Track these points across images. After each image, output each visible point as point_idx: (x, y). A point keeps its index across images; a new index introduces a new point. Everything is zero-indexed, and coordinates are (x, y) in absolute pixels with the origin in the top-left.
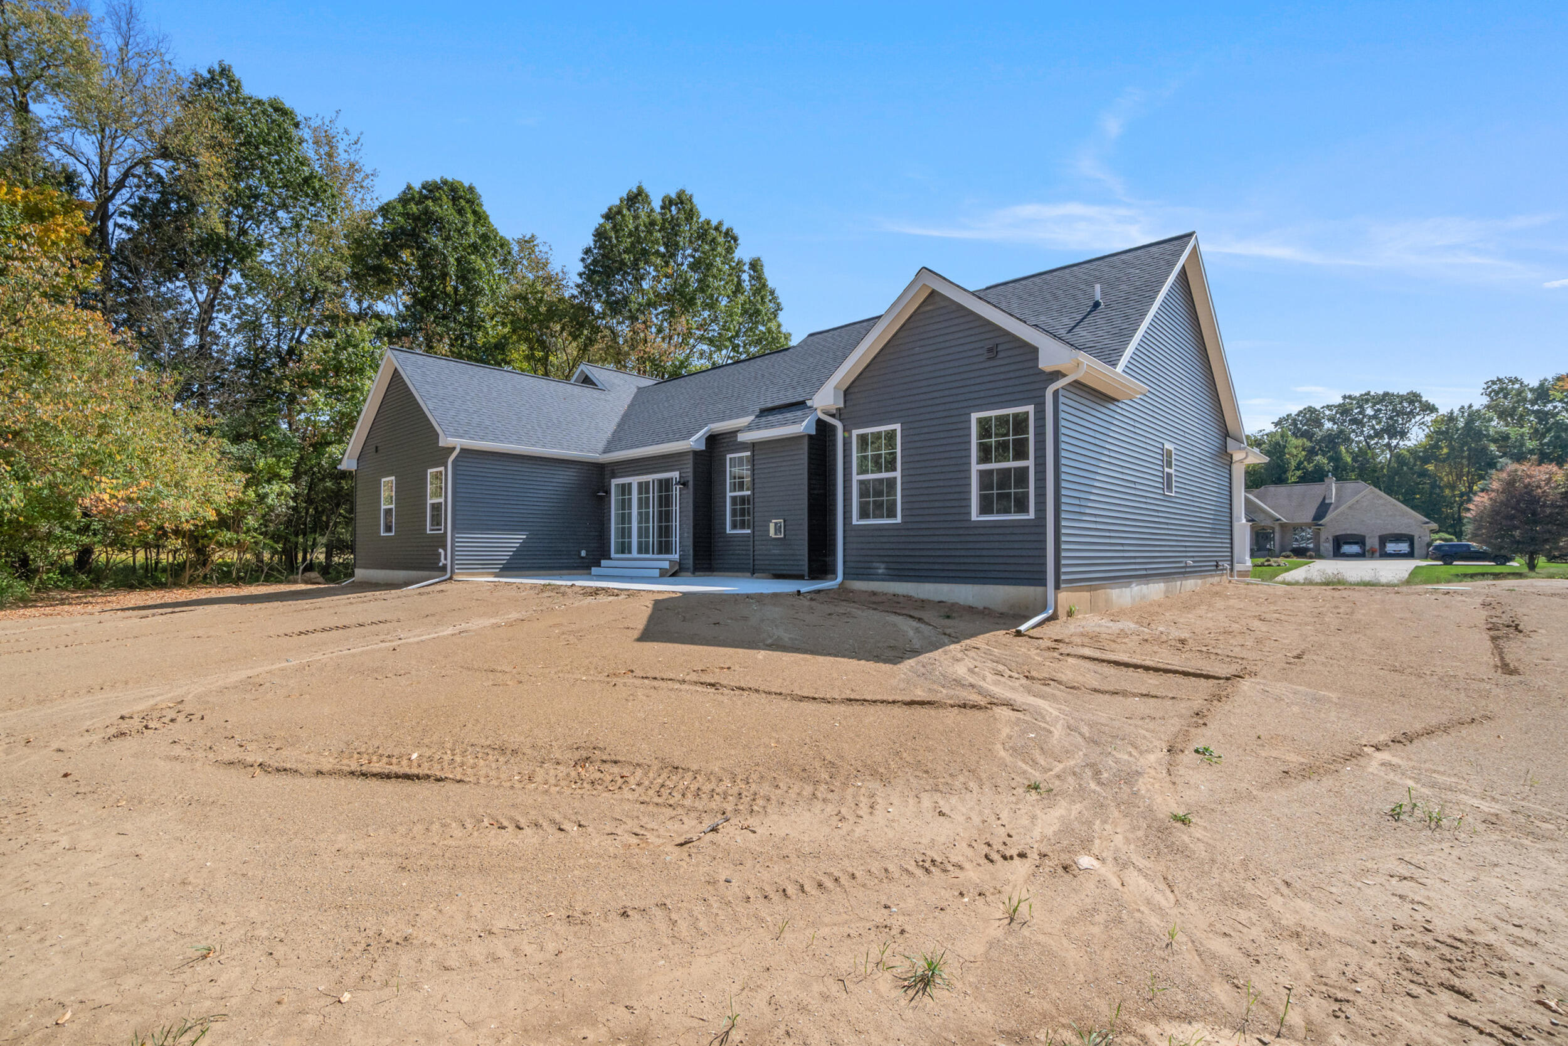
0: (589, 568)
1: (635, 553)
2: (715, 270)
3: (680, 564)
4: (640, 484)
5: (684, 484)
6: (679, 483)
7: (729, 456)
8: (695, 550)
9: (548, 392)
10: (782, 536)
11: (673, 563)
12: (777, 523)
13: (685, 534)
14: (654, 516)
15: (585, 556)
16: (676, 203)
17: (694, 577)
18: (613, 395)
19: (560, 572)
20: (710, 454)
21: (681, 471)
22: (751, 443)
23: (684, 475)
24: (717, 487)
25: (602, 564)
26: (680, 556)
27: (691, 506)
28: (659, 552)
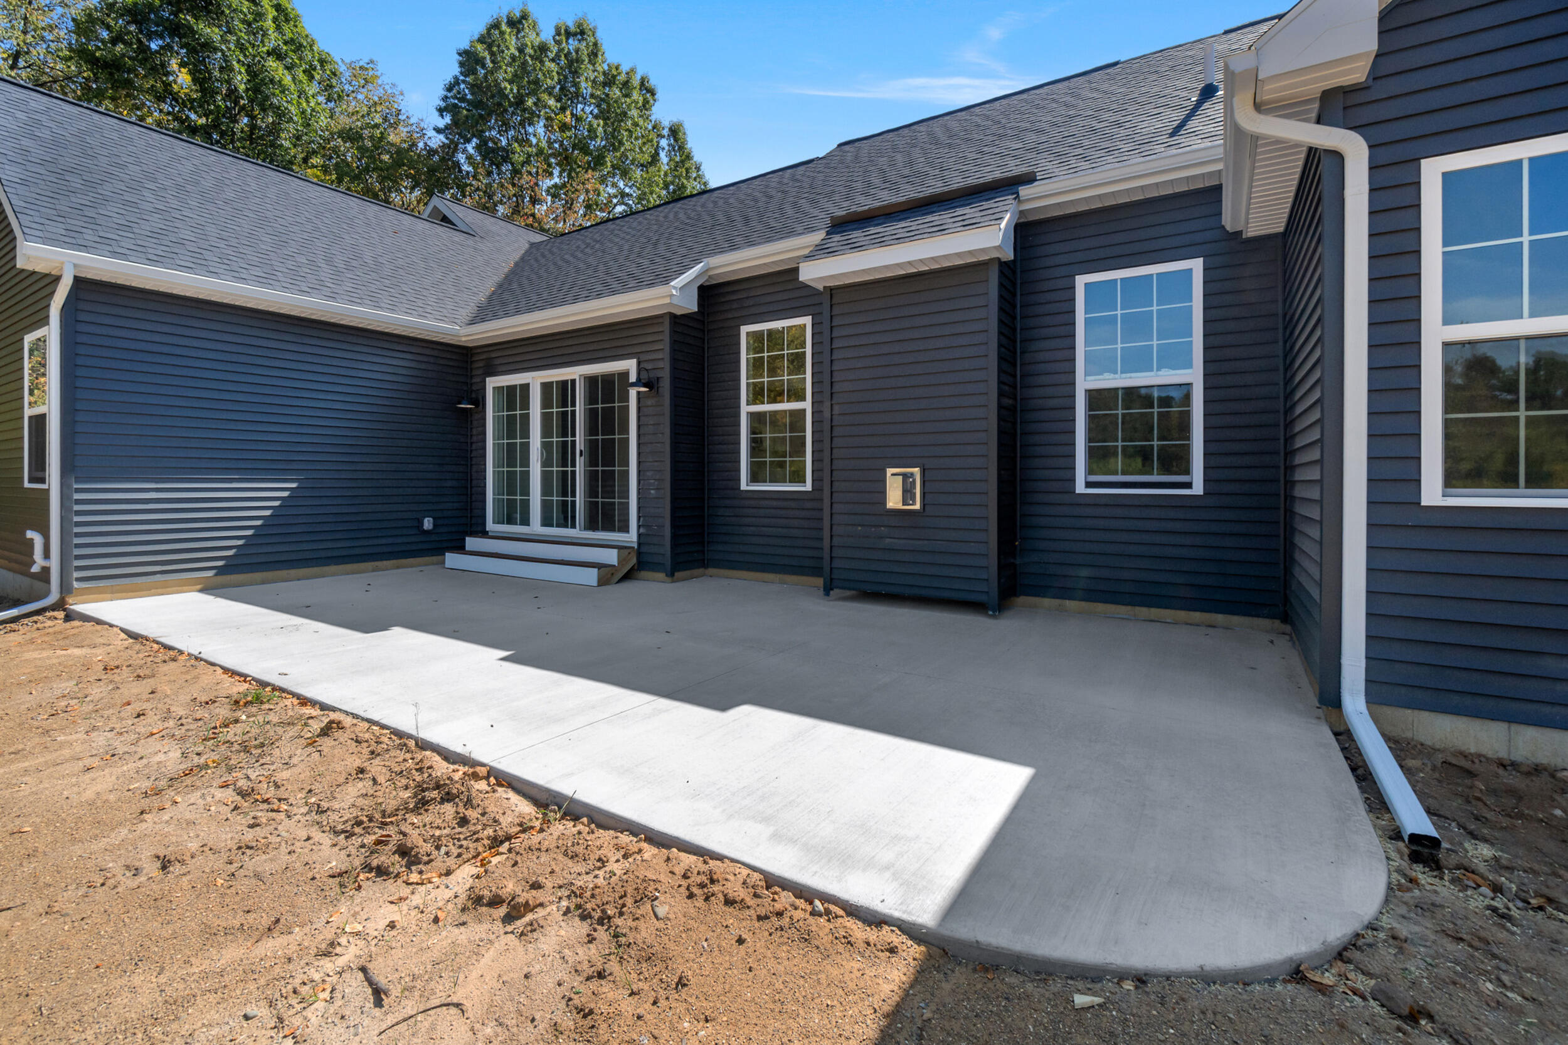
0: (439, 553)
1: (536, 526)
2: (629, 123)
3: (639, 553)
4: (546, 387)
5: (650, 386)
6: (638, 383)
7: (745, 329)
8: (675, 526)
9: (361, 217)
10: (917, 507)
11: (626, 552)
12: (905, 476)
13: (652, 492)
14: (581, 451)
15: (431, 527)
16: (575, 35)
17: (673, 582)
18: (489, 245)
19: (376, 563)
20: (703, 322)
21: (644, 357)
22: (825, 287)
23: (649, 366)
24: (717, 393)
25: (468, 548)
26: (639, 535)
27: (667, 431)
28: (592, 524)
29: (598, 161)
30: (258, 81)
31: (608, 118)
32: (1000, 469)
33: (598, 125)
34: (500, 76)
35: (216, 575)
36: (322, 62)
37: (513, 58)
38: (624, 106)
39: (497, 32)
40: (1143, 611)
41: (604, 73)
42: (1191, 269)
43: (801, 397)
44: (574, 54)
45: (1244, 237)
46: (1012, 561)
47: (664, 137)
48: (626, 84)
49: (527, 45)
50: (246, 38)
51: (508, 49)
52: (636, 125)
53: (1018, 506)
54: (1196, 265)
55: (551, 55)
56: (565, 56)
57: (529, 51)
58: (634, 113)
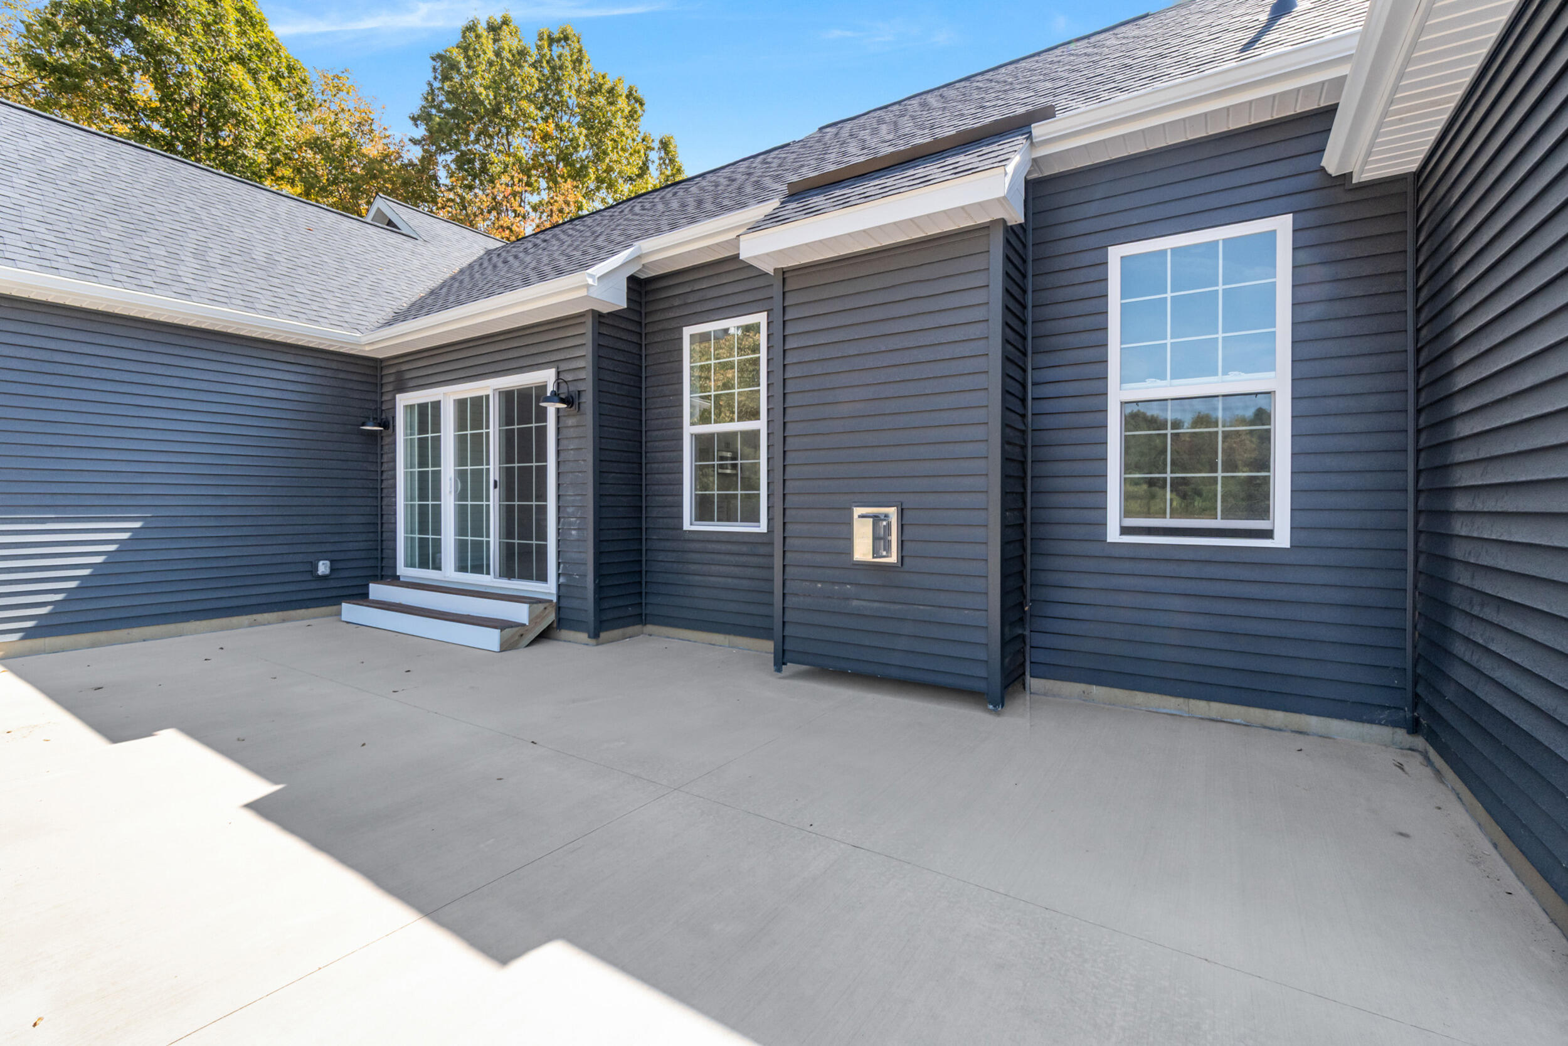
0: (336, 600)
1: (449, 572)
2: (615, 132)
3: (559, 609)
4: (461, 404)
5: (570, 401)
6: (556, 397)
7: (688, 332)
8: (599, 575)
9: (268, 211)
10: (893, 559)
11: (541, 606)
12: (876, 518)
13: (574, 532)
14: (495, 482)
15: (327, 572)
16: (559, 40)
17: (597, 645)
18: (432, 248)
19: (255, 617)
20: (640, 323)
21: (564, 366)
22: (775, 269)
23: (568, 377)
24: (657, 411)
25: (371, 597)
26: (559, 586)
27: (590, 458)
28: (508, 572)
29: (579, 174)
30: (218, 88)
31: (592, 127)
32: (1004, 509)
33: (580, 134)
34: (477, 81)
35: (23, 638)
36: (290, 68)
37: (491, 64)
38: (609, 114)
39: (473, 35)
40: (1201, 707)
41: (590, 82)
42: (1275, 231)
43: (754, 415)
44: (557, 60)
45: (1354, 181)
46: (1020, 632)
47: (653, 149)
48: (611, 91)
49: (504, 49)
50: (204, 40)
51: (485, 53)
52: (622, 134)
53: (1029, 558)
54: (1282, 226)
55: (531, 60)
56: (548, 62)
57: (506, 54)
58: (619, 121)
